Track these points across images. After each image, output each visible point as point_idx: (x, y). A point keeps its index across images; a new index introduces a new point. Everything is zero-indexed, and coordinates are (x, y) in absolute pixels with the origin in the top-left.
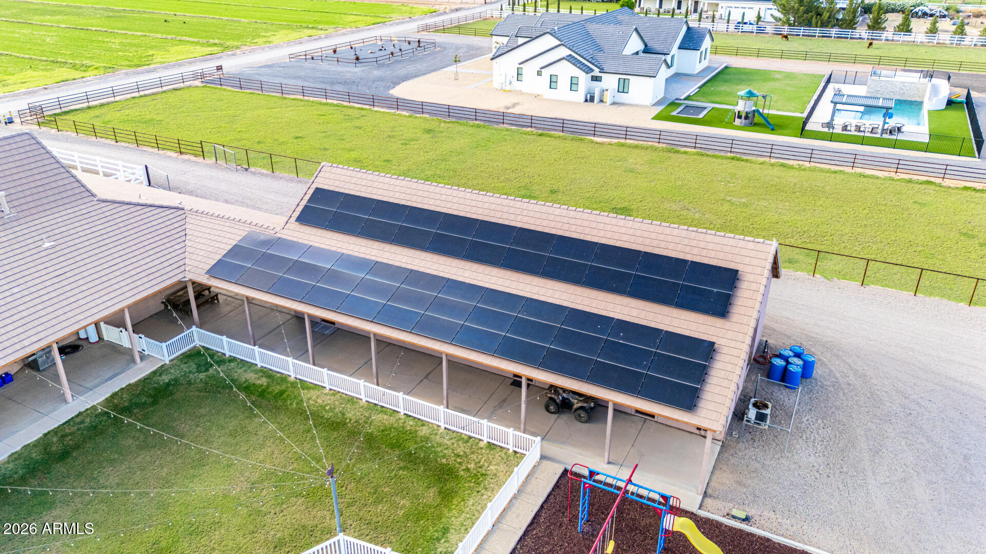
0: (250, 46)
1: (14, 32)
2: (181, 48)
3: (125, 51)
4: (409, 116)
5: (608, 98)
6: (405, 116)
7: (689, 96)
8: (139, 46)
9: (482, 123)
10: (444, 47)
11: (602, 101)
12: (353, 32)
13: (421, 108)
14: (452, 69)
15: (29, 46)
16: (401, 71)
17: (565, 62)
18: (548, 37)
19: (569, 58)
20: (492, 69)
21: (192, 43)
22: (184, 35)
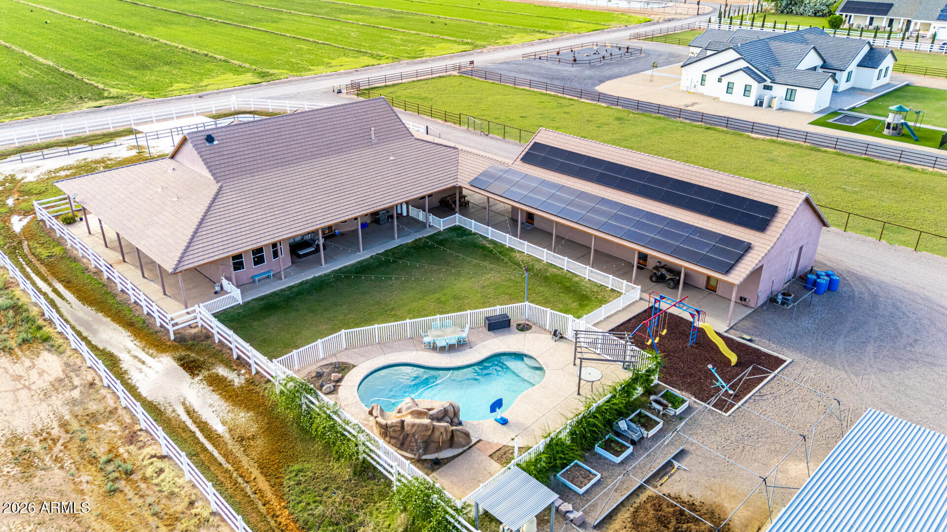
0: (493, 46)
1: (329, 27)
2: (442, 45)
3: (406, 46)
4: (607, 107)
5: (775, 104)
6: (604, 107)
7: (854, 107)
8: (414, 42)
9: (662, 116)
10: (648, 54)
11: (770, 106)
12: (575, 38)
13: (616, 101)
14: (649, 72)
15: (340, 38)
16: (607, 72)
17: (741, 72)
18: (731, 52)
19: (747, 70)
20: (681, 74)
21: (451, 41)
22: (446, 35)
